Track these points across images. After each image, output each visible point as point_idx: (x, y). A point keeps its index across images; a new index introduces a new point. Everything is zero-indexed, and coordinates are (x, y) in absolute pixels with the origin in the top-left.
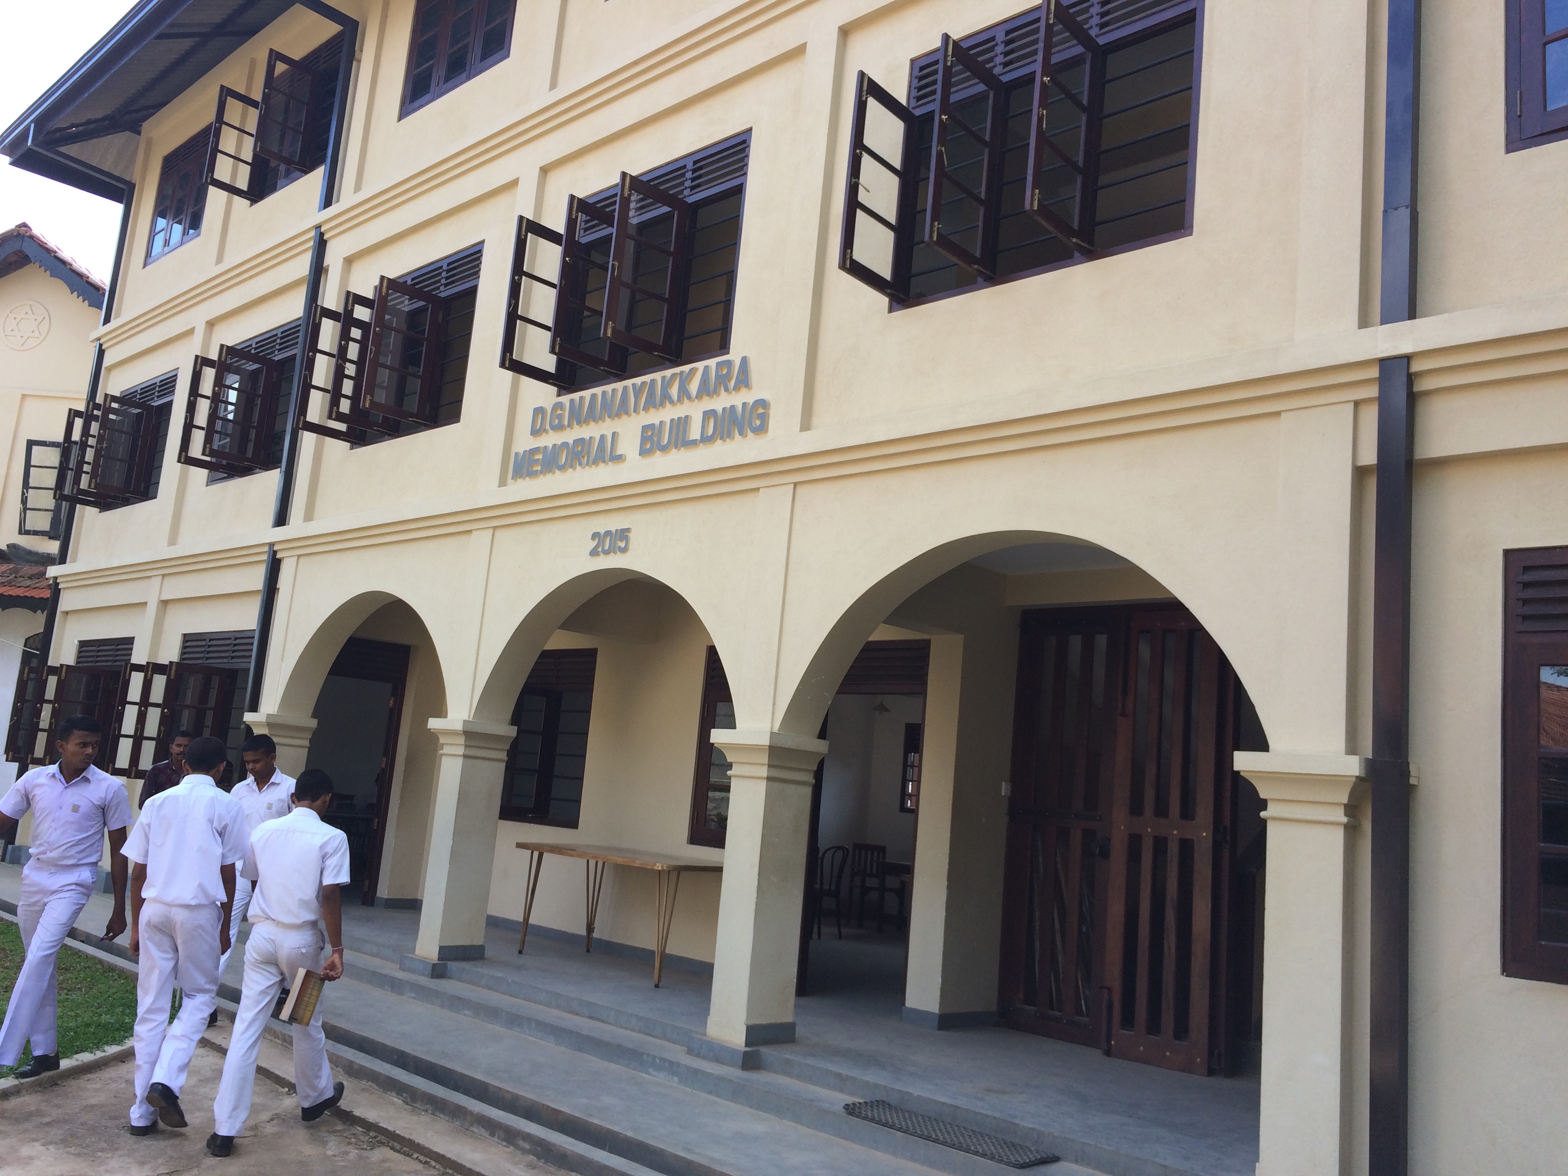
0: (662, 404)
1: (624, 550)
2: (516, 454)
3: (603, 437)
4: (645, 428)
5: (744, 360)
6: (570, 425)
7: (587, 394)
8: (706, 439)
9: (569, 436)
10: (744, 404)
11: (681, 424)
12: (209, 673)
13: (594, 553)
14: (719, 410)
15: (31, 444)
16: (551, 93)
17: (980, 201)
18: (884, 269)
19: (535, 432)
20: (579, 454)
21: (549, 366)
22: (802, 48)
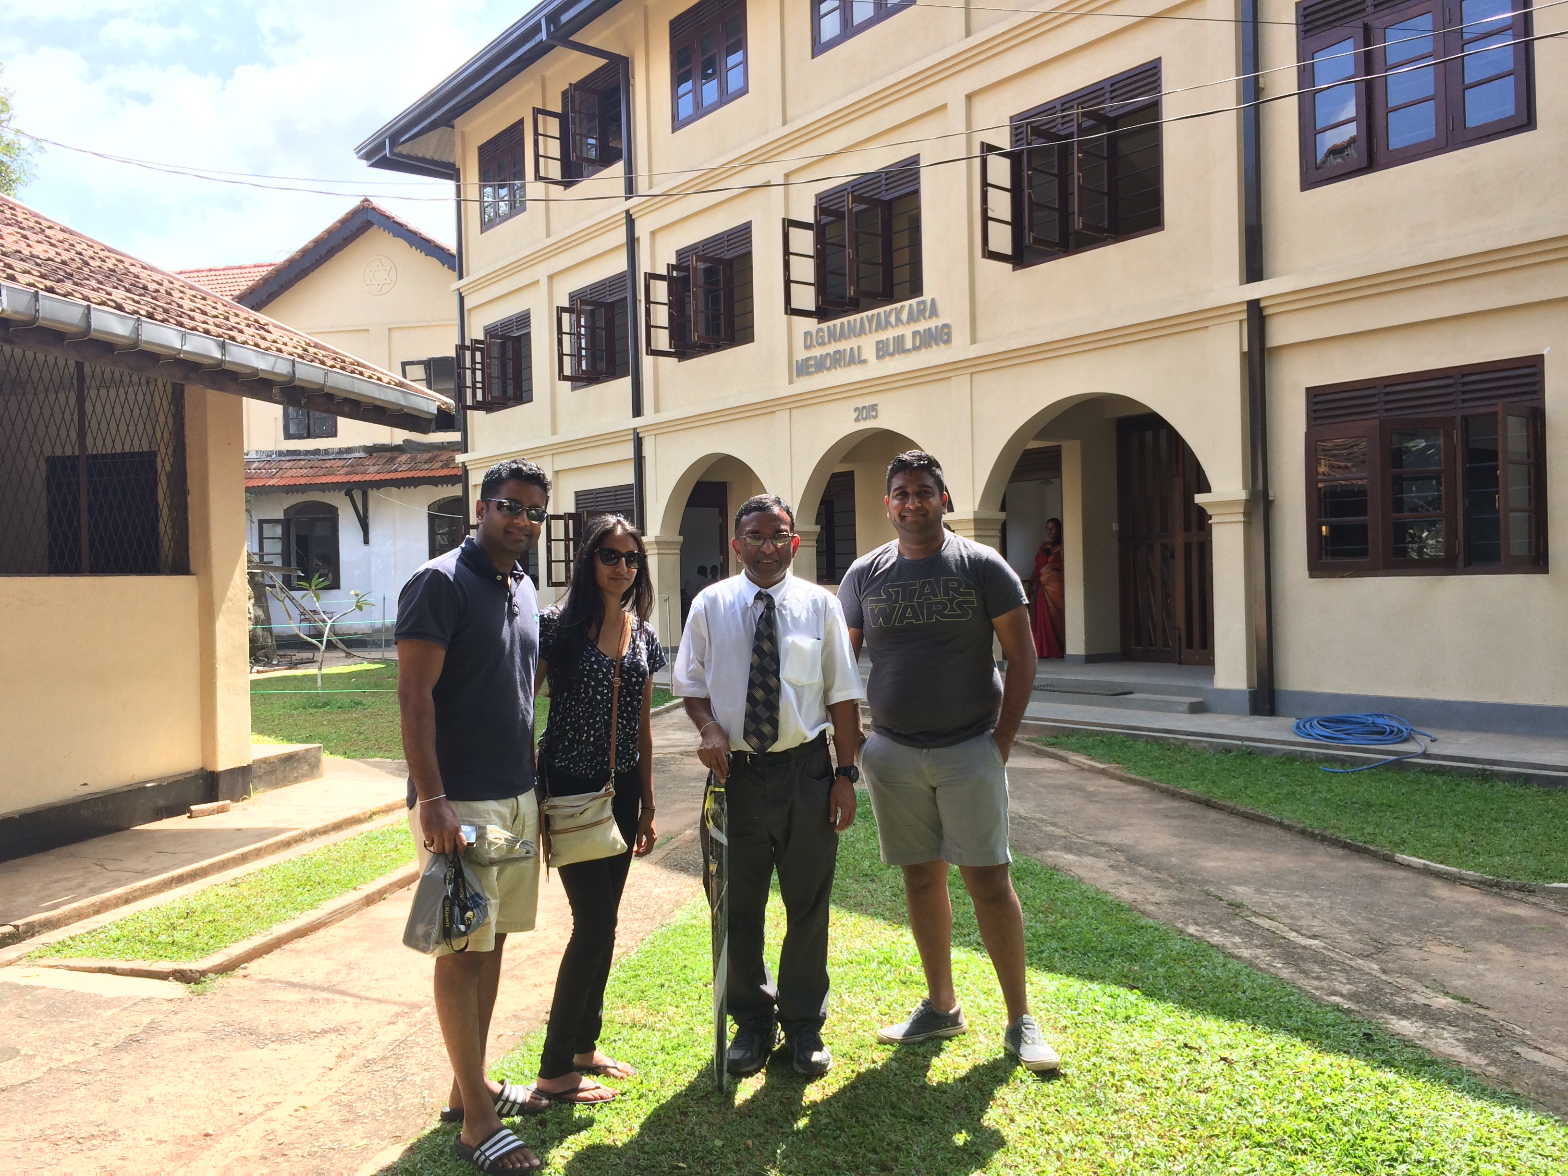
0: (886, 328)
1: (876, 417)
2: (797, 362)
3: (852, 349)
4: (878, 343)
5: (933, 300)
6: (829, 342)
7: (838, 322)
8: (915, 348)
9: (831, 349)
10: (936, 327)
11: (900, 340)
13: (857, 420)
14: (922, 331)
15: (404, 364)
16: (784, 123)
17: (1055, 209)
18: (1007, 250)
19: (807, 347)
20: (838, 360)
21: (812, 308)
22: (944, 106)
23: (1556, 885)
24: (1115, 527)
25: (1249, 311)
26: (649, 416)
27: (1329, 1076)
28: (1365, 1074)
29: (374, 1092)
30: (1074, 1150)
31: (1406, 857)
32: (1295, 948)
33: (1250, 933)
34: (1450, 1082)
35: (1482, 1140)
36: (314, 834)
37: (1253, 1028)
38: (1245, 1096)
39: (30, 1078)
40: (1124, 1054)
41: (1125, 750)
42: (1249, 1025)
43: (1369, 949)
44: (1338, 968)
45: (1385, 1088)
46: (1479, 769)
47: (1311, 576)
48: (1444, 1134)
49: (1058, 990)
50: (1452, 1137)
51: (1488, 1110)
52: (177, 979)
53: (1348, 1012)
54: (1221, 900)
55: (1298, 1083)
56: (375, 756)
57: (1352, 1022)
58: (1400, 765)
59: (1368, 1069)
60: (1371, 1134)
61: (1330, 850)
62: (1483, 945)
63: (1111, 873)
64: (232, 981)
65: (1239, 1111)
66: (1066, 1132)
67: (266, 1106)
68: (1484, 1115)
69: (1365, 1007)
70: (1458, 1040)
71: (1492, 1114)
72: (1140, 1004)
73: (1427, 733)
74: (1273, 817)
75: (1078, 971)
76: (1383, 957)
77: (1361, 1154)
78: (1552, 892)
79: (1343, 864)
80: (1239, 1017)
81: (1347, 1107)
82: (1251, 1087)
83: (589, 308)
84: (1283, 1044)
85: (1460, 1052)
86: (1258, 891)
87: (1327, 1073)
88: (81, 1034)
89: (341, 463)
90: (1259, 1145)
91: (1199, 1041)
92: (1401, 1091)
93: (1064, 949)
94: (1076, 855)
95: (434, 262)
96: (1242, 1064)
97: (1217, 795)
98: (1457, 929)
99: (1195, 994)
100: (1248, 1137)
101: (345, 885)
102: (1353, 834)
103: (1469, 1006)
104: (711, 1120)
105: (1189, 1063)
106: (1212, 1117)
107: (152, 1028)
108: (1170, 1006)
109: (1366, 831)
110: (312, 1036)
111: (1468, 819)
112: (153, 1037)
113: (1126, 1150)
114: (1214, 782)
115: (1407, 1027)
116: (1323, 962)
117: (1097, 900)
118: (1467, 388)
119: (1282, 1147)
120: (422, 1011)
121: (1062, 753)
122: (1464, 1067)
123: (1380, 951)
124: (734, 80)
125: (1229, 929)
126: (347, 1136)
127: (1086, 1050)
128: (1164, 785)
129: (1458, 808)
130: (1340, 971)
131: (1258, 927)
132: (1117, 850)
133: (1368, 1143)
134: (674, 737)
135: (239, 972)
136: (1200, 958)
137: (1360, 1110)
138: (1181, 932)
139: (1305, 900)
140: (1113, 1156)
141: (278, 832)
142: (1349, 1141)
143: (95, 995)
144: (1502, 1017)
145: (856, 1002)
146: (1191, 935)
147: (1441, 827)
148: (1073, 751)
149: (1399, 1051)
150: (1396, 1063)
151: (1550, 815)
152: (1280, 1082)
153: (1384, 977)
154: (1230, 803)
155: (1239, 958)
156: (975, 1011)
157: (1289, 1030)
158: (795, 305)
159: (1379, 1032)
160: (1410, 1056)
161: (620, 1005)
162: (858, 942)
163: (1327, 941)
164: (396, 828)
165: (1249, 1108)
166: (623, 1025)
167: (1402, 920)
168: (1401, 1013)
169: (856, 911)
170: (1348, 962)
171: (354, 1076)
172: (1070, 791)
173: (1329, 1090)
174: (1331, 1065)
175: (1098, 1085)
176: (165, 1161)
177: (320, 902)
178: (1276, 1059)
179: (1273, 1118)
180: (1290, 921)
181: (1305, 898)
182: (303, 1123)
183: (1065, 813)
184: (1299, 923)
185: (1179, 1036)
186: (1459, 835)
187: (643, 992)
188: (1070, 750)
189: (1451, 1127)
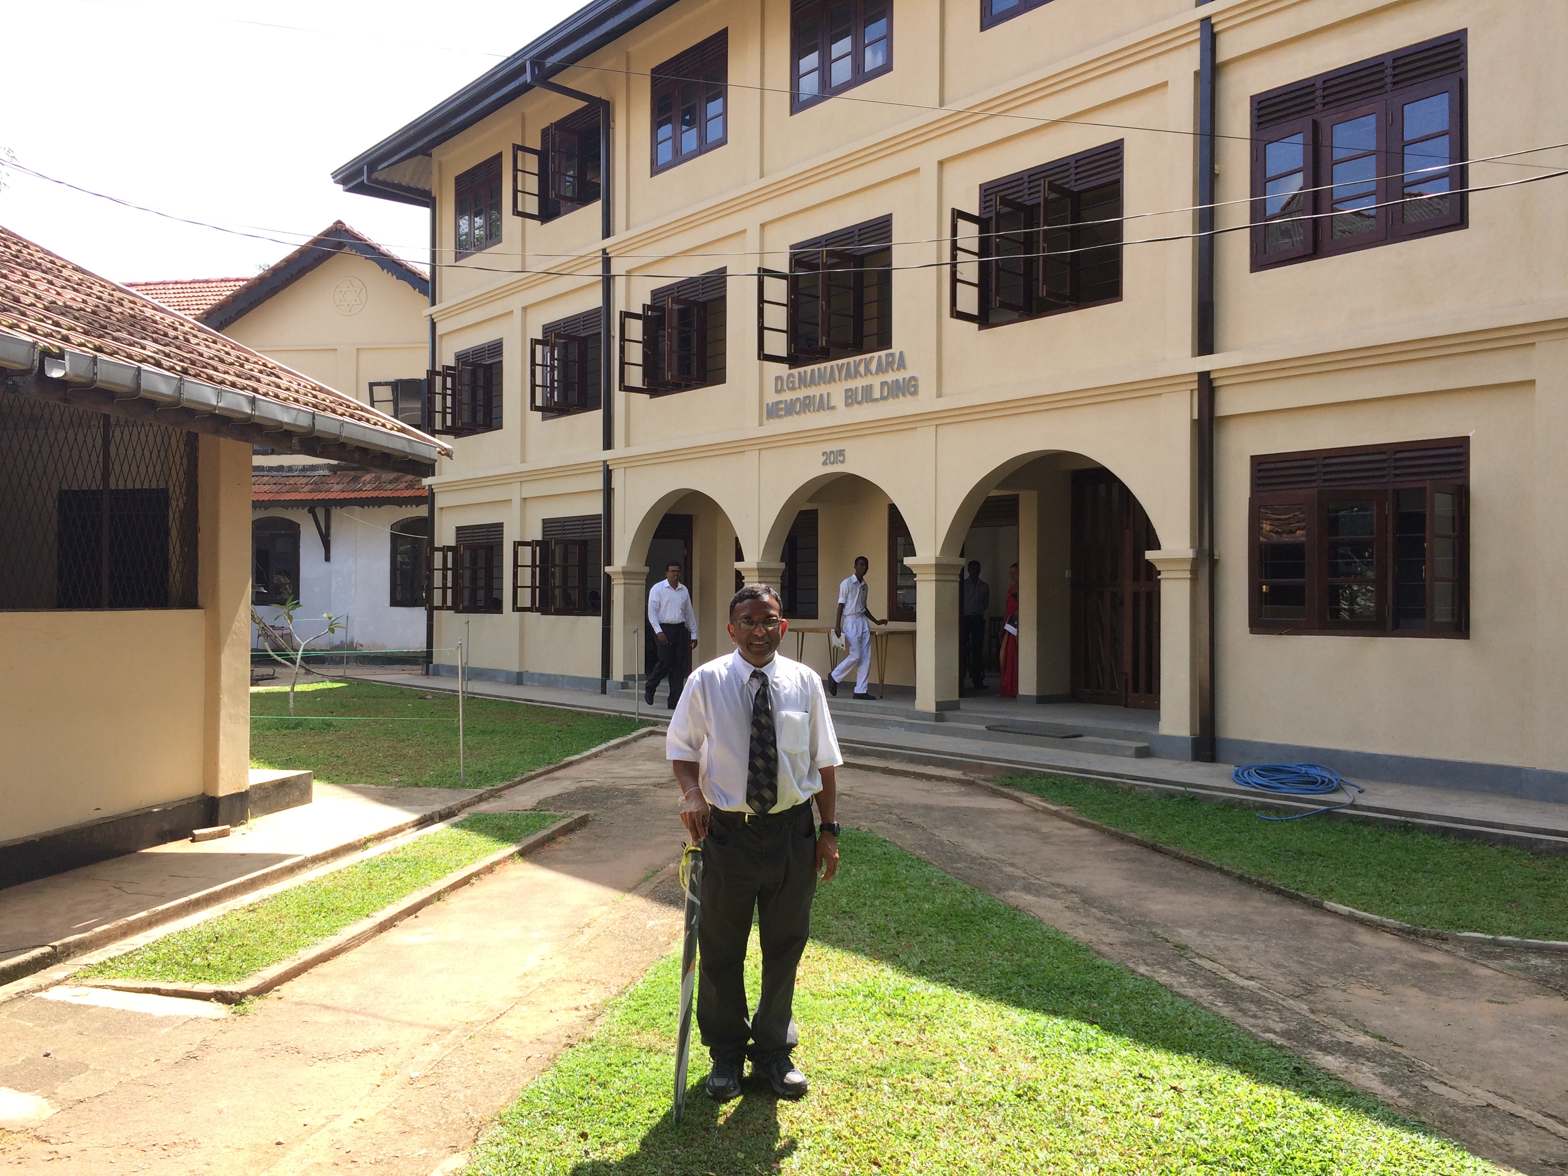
0: (855, 377)
1: (843, 462)
2: (767, 404)
3: (821, 395)
4: (847, 391)
5: (901, 353)
6: (800, 388)
7: (808, 369)
8: (883, 398)
9: (801, 393)
10: (904, 379)
11: (868, 389)
12: (566, 544)
13: (824, 463)
14: (890, 382)
15: (372, 385)
16: (762, 176)
17: (1020, 275)
18: (974, 310)
19: (778, 391)
20: (807, 405)
21: (784, 354)
22: (917, 170)
23: (1467, 934)
24: (1068, 574)
25: (1200, 381)
26: (619, 449)
27: (1264, 1104)
28: (1295, 1103)
29: (423, 1107)
30: (1048, 1166)
31: (1333, 904)
32: (1234, 988)
33: (1195, 973)
34: (1367, 1111)
35: (1393, 1161)
36: (316, 860)
37: (1199, 1061)
38: (1192, 1120)
39: (105, 1090)
40: (1087, 1083)
41: (1075, 793)
42: (1195, 1058)
43: (1299, 991)
44: (1272, 1008)
45: (1312, 1115)
46: (1402, 821)
47: (1252, 632)
48: (1361, 1156)
49: (1027, 1024)
50: (1367, 1158)
51: (1399, 1136)
52: (218, 1000)
53: (1281, 1047)
54: (1168, 941)
55: (1238, 1109)
56: (358, 782)
57: (1284, 1057)
58: (1330, 815)
59: (1298, 1099)
60: (1299, 1155)
61: (1264, 895)
62: (1398, 988)
63: (1068, 914)
64: (267, 1002)
65: (1188, 1133)
66: (1041, 1149)
67: (327, 1118)
68: (1395, 1140)
69: (1295, 1044)
70: (1375, 1074)
71: (1402, 1140)
72: (1100, 1038)
73: (1355, 783)
74: (1213, 863)
75: (1043, 1007)
76: (1312, 998)
77: (1291, 1171)
78: (1462, 940)
79: (1276, 910)
80: (1186, 1051)
81: (1279, 1131)
82: (1197, 1113)
83: (562, 341)
84: (1224, 1075)
85: (1376, 1085)
86: (1200, 933)
87: (1263, 1102)
88: (142, 1050)
89: (305, 480)
90: (1205, 1162)
91: (1152, 1071)
92: (1325, 1118)
93: (1030, 986)
94: (1035, 896)
95: (405, 286)
96: (1189, 1092)
97: (1162, 839)
98: (1378, 974)
99: (1147, 1029)
100: (1195, 1155)
101: (358, 913)
102: (1286, 881)
103: (1386, 1044)
104: (731, 1135)
105: (1144, 1091)
106: (1165, 1138)
107: (205, 1045)
108: (1126, 1040)
109: (1298, 879)
110: (355, 1055)
111: (1390, 869)
112: (208, 1054)
113: (1093, 1166)
114: (1159, 827)
115: (1331, 1062)
116: (1259, 1001)
117: (1057, 940)
118: (1398, 464)
119: (1224, 1165)
120: (452, 1033)
121: (1017, 794)
122: (1380, 1098)
123: (1310, 992)
124: (713, 131)
125: (1175, 969)
126: (406, 1146)
127: (1055, 1079)
128: (1113, 829)
129: (1381, 857)
130: (1274, 1010)
131: (1201, 968)
132: (1072, 892)
133: (1297, 1162)
134: (644, 768)
135: (273, 994)
136: (1151, 997)
137: (1290, 1134)
138: (1133, 972)
139: (1242, 944)
140: (1081, 1170)
141: (281, 858)
142: (1280, 1160)
143: (146, 1014)
144: (1413, 1053)
145: (848, 1032)
146: (1142, 975)
147: (1366, 876)
148: (1027, 792)
149: (1324, 1083)
150: (1321, 1094)
151: (1464, 867)
152: (1222, 1109)
153: (1312, 1017)
154: (1173, 848)
155: (1185, 997)
156: (954, 1042)
157: (1231, 1064)
158: (767, 351)
159: (1307, 1066)
160: (1333, 1088)
161: (634, 1031)
162: (844, 976)
163: (1262, 982)
164: (395, 856)
165: (1196, 1131)
166: (641, 1049)
167: (1328, 964)
168: (1326, 1049)
169: (839, 947)
170: (1280, 1002)
171: (402, 1092)
172: (1025, 832)
173: (1264, 1117)
174: (1266, 1095)
175: (1067, 1109)
176: (246, 1166)
177: (338, 929)
178: (1218, 1088)
179: (1215, 1140)
180: (1229, 963)
181: (1243, 942)
182: (364, 1134)
183: (1023, 854)
184: (1237, 965)
185: (1135, 1067)
186: (1382, 885)
187: (654, 1019)
188: (1024, 791)
189: (1367, 1149)
